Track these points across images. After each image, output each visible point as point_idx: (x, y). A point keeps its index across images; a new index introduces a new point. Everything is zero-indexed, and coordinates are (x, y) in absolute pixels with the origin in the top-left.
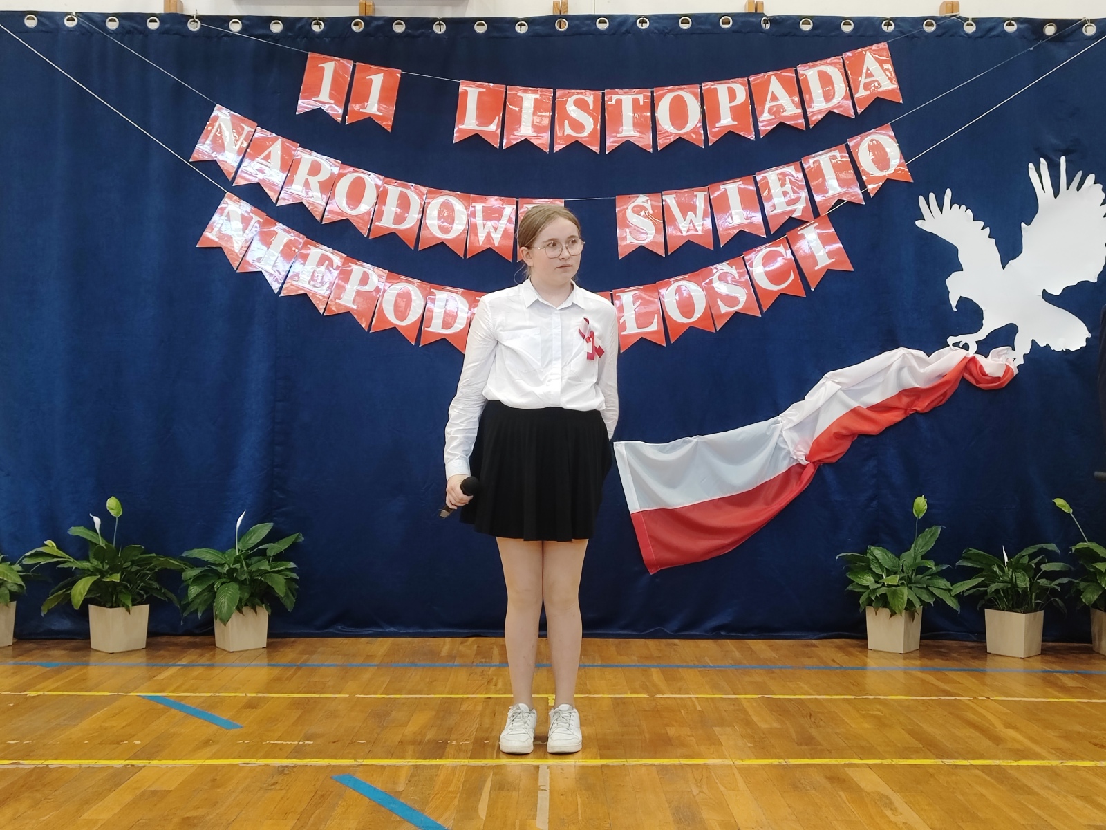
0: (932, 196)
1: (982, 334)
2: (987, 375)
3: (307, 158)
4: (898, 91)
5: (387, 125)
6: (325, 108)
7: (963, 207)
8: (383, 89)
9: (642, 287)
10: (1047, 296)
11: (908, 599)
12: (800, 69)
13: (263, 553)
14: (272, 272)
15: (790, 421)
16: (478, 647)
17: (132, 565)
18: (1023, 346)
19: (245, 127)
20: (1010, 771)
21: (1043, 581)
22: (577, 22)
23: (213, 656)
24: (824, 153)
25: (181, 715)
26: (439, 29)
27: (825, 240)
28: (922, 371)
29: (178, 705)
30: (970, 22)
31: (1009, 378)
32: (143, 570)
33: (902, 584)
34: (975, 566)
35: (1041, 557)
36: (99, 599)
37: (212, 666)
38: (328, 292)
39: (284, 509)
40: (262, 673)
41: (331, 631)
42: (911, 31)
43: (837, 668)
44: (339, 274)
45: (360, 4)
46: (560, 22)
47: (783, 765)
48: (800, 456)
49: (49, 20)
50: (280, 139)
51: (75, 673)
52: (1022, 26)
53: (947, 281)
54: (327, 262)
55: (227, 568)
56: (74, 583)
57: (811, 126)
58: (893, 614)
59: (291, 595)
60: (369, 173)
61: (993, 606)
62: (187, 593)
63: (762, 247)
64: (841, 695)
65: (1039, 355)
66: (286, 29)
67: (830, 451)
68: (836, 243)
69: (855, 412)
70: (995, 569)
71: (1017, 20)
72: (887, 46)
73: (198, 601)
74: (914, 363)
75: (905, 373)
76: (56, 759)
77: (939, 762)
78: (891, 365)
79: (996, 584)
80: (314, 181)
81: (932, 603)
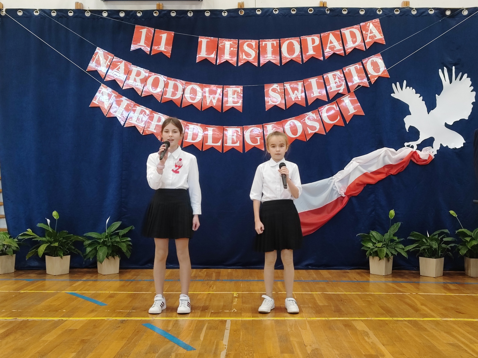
0: (398, 83)
1: (419, 142)
2: (421, 159)
3: (135, 69)
4: (384, 39)
5: (169, 55)
6: (142, 48)
7: (411, 88)
8: (167, 39)
9: (275, 122)
10: (447, 125)
11: (386, 253)
12: (342, 30)
13: (117, 234)
14: (121, 117)
15: (338, 178)
16: (207, 273)
17: (63, 239)
18: (436, 146)
19: (109, 56)
20: (420, 322)
21: (443, 245)
22: (248, 11)
23: (97, 277)
24: (352, 66)
25: (82, 300)
26: (190, 15)
27: (352, 102)
28: (393, 157)
29: (81, 296)
30: (414, 10)
31: (430, 160)
32: (67, 241)
33: (384, 246)
34: (415, 239)
35: (443, 235)
36: (50, 253)
37: (96, 281)
38: (144, 125)
39: (126, 216)
40: (117, 283)
41: (146, 266)
42: (389, 14)
43: (356, 281)
44: (149, 117)
45: (157, 4)
46: (241, 11)
47: (327, 320)
48: (342, 193)
49: (28, 12)
50: (124, 62)
51: (39, 283)
52: (436, 11)
53: (404, 119)
54: (144, 113)
55: (102, 240)
56: (39, 246)
57: (347, 54)
58: (380, 259)
59: (129, 251)
60: (161, 75)
61: (422, 255)
62: (86, 251)
63: (326, 105)
64: (355, 292)
65: (443, 150)
66: (126, 15)
67: (355, 191)
68: (357, 103)
69: (365, 175)
70: (424, 240)
71: (434, 9)
72: (379, 20)
73: (90, 254)
74: (390, 154)
75: (386, 158)
76: (31, 317)
77: (391, 319)
78: (381, 154)
79: (424, 246)
80: (138, 79)
81: (396, 254)
